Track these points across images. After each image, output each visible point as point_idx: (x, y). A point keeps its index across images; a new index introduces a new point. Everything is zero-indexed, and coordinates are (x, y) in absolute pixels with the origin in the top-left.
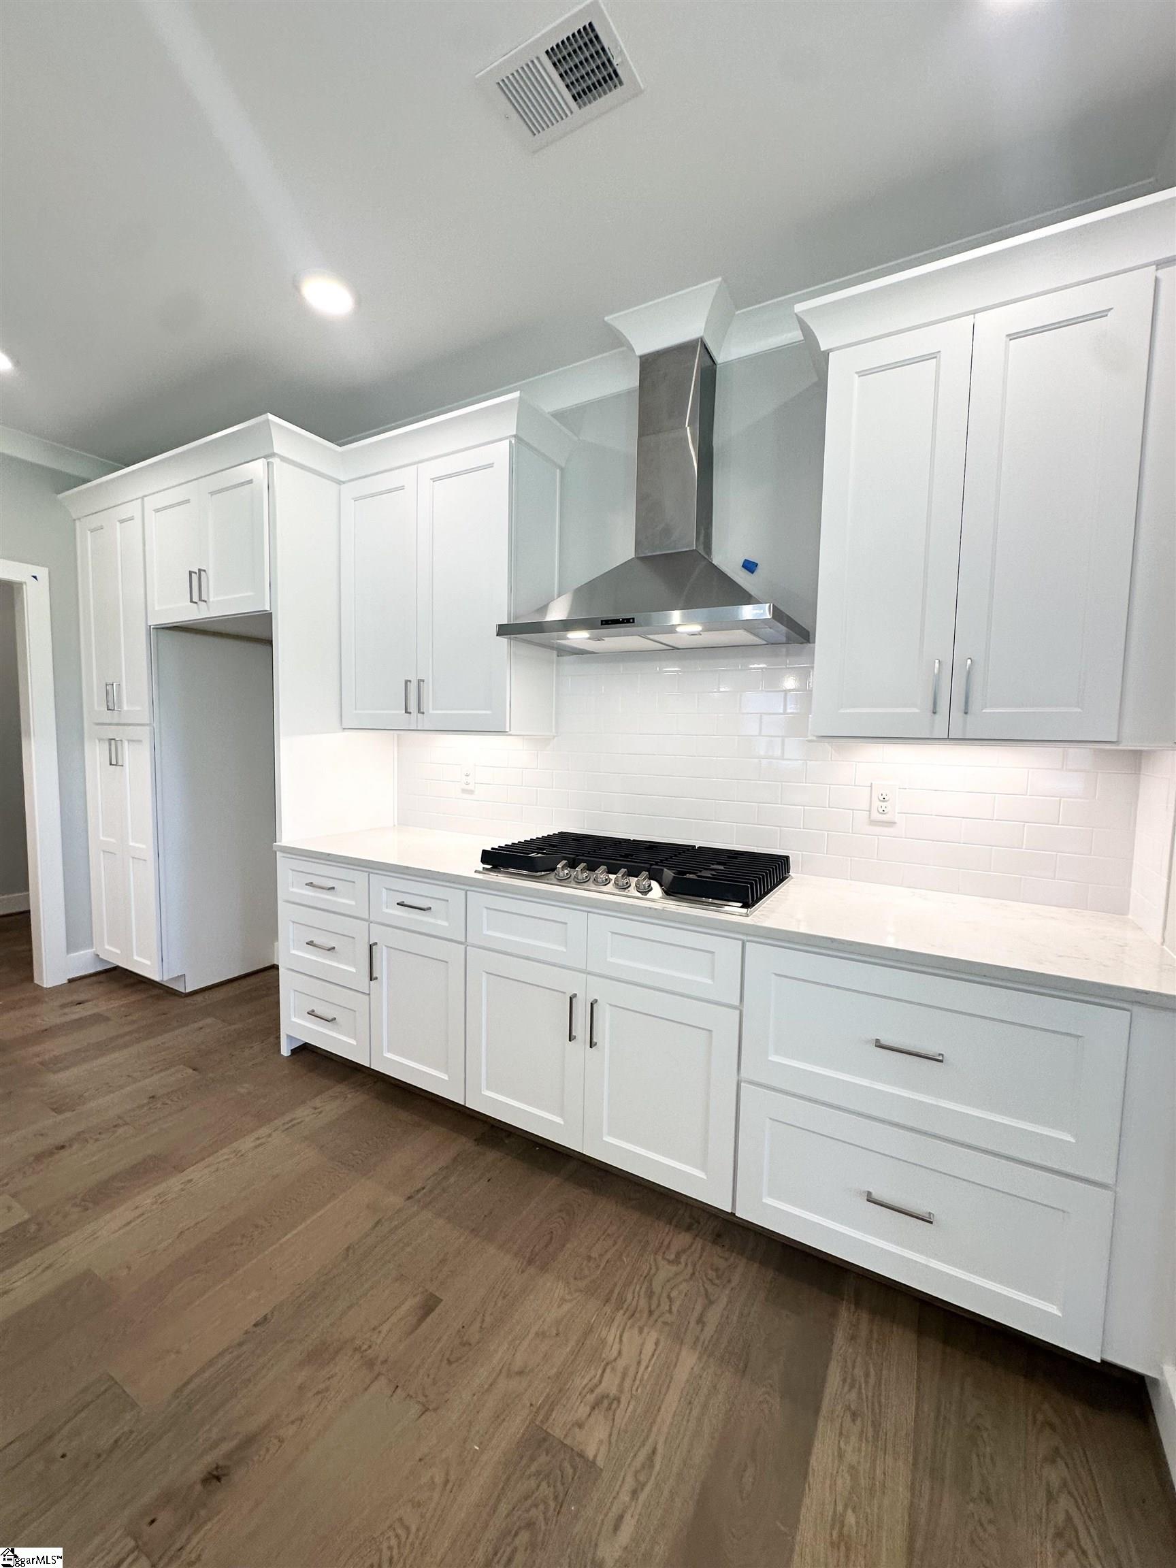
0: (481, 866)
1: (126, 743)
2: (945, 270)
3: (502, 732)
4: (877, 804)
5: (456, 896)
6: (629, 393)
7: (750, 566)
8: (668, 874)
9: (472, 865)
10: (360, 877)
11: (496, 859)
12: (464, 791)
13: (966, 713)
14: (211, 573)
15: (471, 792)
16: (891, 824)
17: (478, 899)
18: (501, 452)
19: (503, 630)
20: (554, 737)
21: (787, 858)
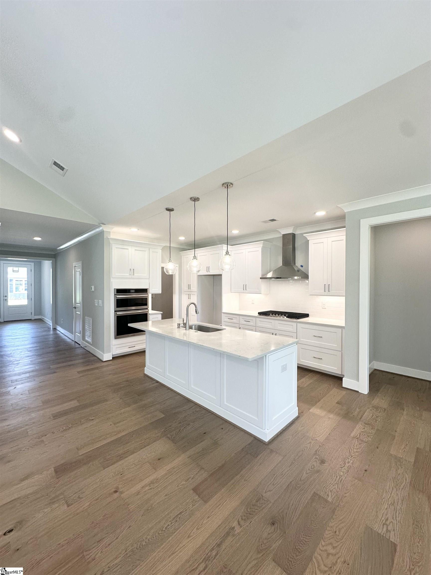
0: (258, 315)
1: (191, 295)
2: (324, 233)
3: (261, 293)
4: (323, 305)
5: (254, 319)
6: (281, 237)
7: (302, 266)
8: (287, 315)
9: (257, 314)
10: (238, 317)
11: (260, 314)
12: (252, 303)
13: (329, 292)
14: (210, 267)
15: (254, 304)
16: (325, 308)
17: (258, 319)
18: (260, 249)
19: (261, 278)
20: (269, 294)
21: (308, 314)
